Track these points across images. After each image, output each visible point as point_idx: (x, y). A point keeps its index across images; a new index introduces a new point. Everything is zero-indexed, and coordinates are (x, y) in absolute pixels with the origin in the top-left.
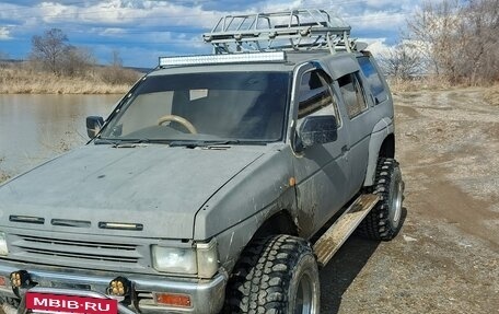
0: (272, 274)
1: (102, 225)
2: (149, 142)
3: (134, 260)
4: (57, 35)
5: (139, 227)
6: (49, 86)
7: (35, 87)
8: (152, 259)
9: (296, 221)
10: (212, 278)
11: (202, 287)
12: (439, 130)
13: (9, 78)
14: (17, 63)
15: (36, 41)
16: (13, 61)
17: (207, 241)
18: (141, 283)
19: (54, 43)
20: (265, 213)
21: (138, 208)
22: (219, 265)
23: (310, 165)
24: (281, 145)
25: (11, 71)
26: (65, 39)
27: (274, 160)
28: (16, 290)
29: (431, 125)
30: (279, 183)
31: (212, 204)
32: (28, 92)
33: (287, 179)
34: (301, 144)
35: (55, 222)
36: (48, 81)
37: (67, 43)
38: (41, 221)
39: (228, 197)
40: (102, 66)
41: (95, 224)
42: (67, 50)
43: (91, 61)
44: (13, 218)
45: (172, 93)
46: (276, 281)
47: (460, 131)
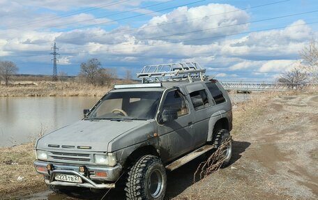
0: (140, 168)
1: (78, 147)
2: (104, 119)
3: (89, 160)
4: (95, 62)
5: (90, 148)
6: (89, 92)
7: (81, 92)
8: (94, 159)
9: (158, 151)
10: (114, 166)
11: (111, 169)
12: (287, 118)
13: (67, 87)
14: (72, 78)
15: (83, 66)
16: (70, 77)
17: (112, 152)
18: (91, 168)
19: (93, 67)
20: (139, 145)
21: (91, 141)
22: (118, 162)
23: (167, 129)
24: (153, 120)
25: (68, 83)
26: (99, 64)
27: (147, 126)
28: (49, 172)
29: (284, 115)
30: (147, 135)
31: (115, 140)
32: (77, 95)
33: (153, 133)
34: (162, 120)
35: (63, 146)
36: (89, 89)
37: (100, 67)
38: (58, 146)
39: (122, 137)
40: (121, 80)
41: (76, 147)
42: (100, 71)
43: (113, 77)
44: (49, 146)
45: (122, 99)
46: (141, 170)
47: (298, 118)
